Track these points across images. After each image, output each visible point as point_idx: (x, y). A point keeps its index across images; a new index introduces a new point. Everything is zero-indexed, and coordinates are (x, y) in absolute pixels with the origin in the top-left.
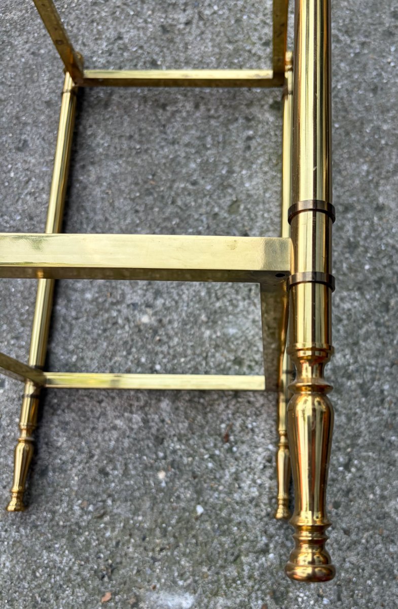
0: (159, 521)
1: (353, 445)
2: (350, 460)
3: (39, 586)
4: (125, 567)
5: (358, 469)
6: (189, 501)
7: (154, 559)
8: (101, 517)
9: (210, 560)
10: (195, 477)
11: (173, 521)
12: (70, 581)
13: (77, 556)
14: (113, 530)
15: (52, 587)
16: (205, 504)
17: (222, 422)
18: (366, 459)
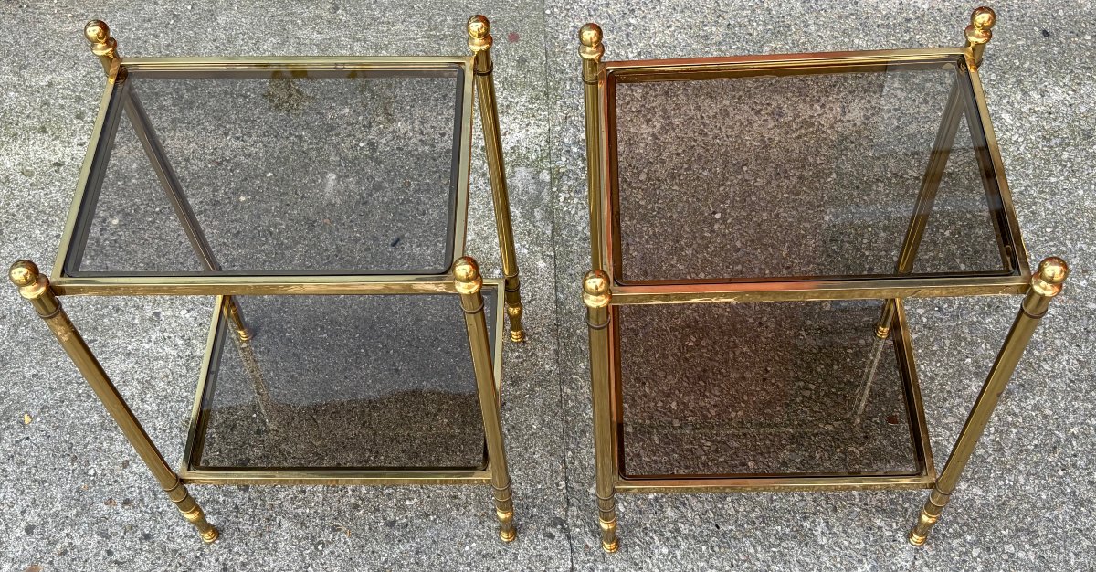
0: (275, 197)
1: (232, 94)
2: (242, 95)
3: (318, 263)
4: (307, 214)
5: (249, 91)
6: (263, 182)
7: (302, 198)
8: (271, 233)
9: (305, 166)
10: (246, 179)
11: (277, 189)
12: (315, 244)
13: (297, 243)
14: (282, 224)
15: (319, 254)
16: (265, 172)
17: (207, 167)
18: (241, 87)
